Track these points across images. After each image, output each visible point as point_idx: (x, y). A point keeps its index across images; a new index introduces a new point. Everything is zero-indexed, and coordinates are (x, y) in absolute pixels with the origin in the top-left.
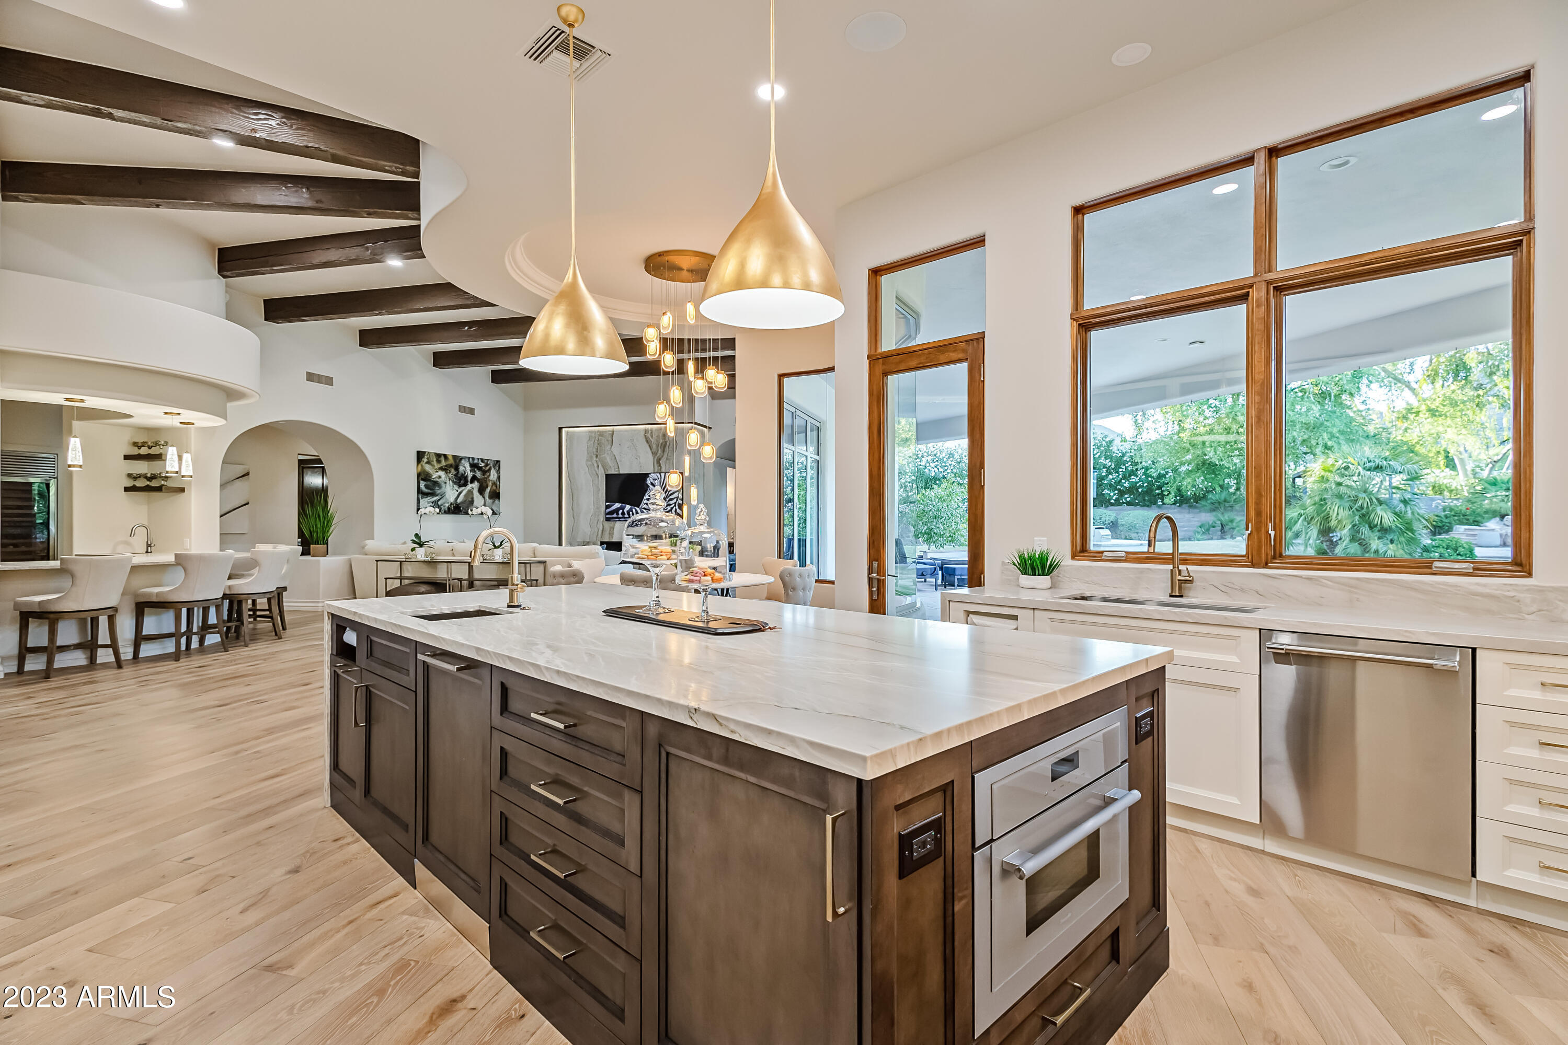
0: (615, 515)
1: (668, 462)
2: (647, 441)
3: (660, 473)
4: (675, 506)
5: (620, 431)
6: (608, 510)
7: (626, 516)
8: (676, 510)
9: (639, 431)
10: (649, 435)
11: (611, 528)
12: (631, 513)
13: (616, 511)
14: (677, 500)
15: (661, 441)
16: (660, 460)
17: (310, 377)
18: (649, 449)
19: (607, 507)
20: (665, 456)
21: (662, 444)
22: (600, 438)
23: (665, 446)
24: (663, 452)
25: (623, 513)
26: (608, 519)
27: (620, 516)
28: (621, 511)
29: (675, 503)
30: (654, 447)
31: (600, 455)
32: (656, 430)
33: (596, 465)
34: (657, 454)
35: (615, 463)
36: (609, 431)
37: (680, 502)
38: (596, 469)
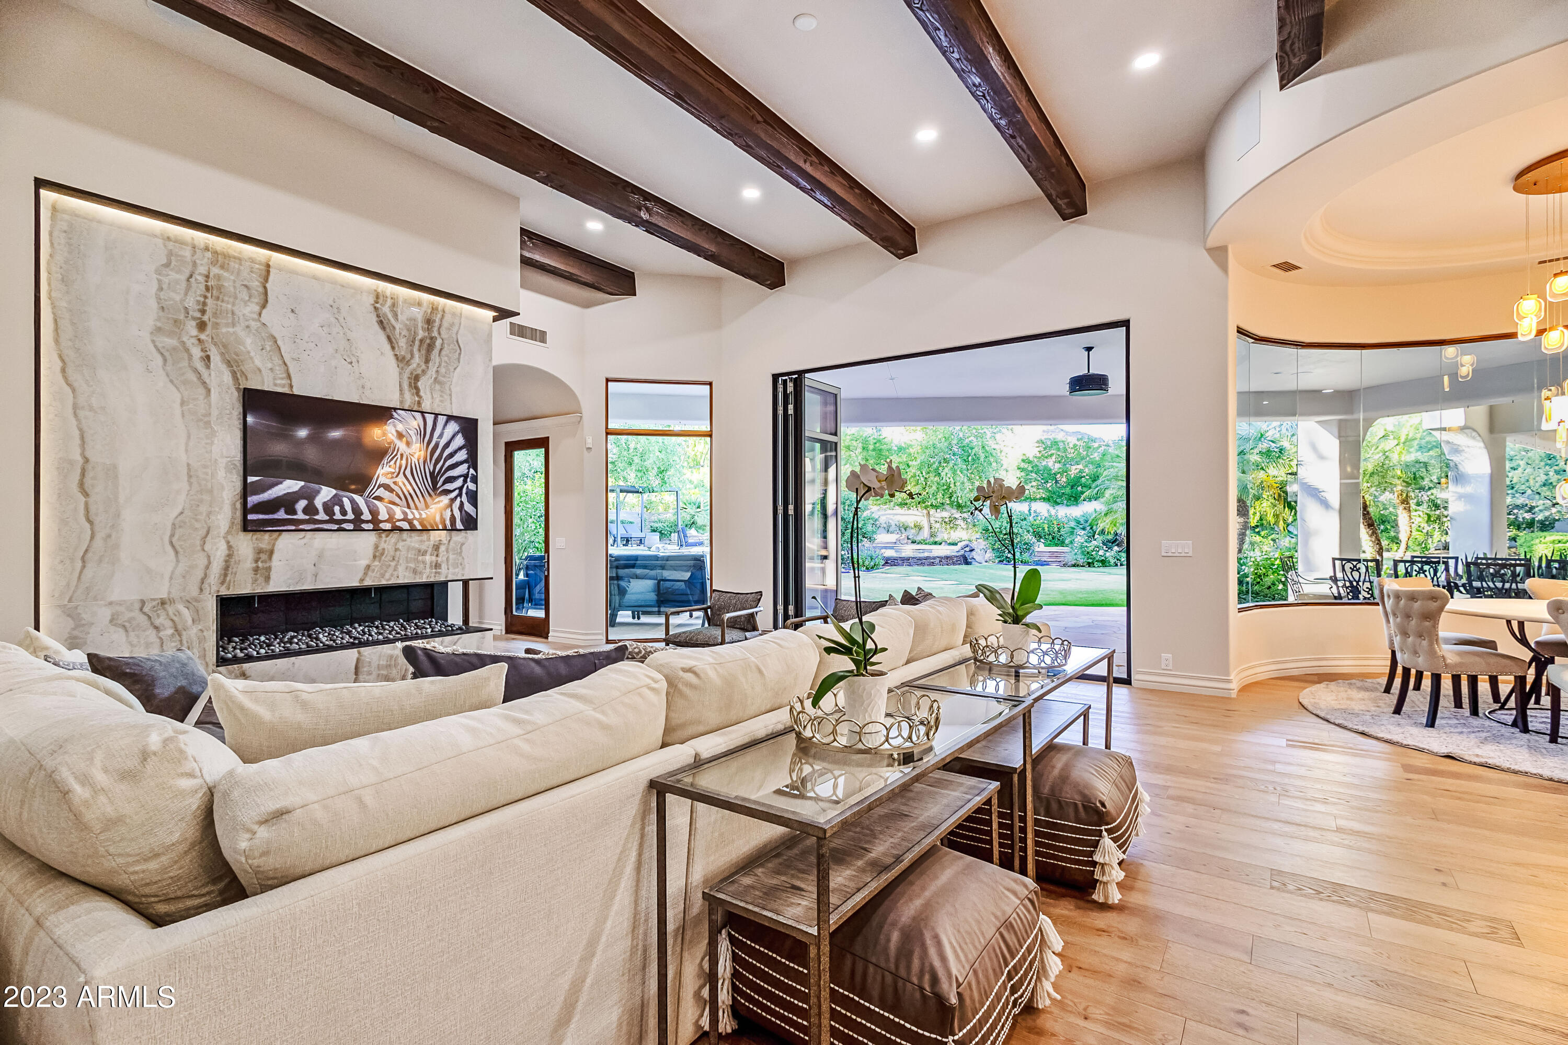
0: (281, 515)
1: (438, 387)
2: (381, 323)
3: (422, 413)
4: (460, 495)
5: (293, 272)
6: (253, 500)
7: (322, 516)
8: (462, 504)
9: (357, 290)
10: (386, 309)
11: (260, 551)
12: (337, 509)
13: (288, 502)
14: (465, 481)
15: (421, 334)
16: (417, 378)
18: (387, 347)
19: (247, 490)
20: (432, 372)
21: (421, 341)
22: (215, 270)
23: (430, 347)
24: (427, 361)
25: (310, 510)
26: (247, 526)
27: (300, 516)
28: (302, 504)
29: (461, 489)
30: (402, 343)
31: (216, 325)
32: (405, 301)
33: (197, 352)
34: (408, 363)
35: (277, 361)
36: (252, 261)
37: (472, 486)
38: (200, 366)
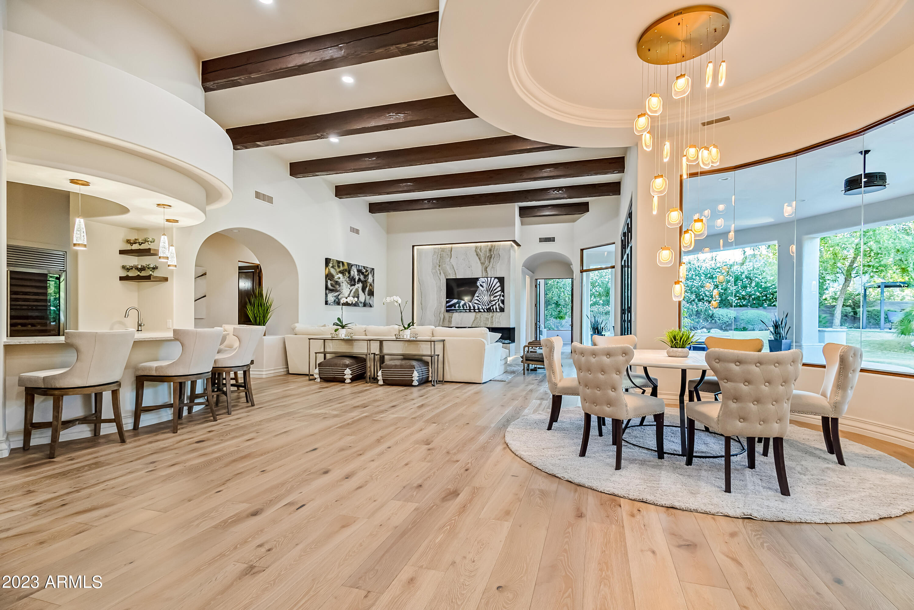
0: (453, 308)
1: (493, 269)
2: (477, 255)
3: (487, 278)
4: (498, 301)
5: (457, 248)
6: (448, 305)
7: (462, 308)
8: (499, 304)
9: (471, 247)
10: (478, 250)
11: (450, 317)
12: (465, 306)
13: (454, 305)
14: (500, 297)
15: (488, 255)
16: (487, 268)
17: (258, 195)
18: (478, 260)
19: (447, 302)
20: (491, 265)
21: (488, 257)
22: (442, 253)
23: (491, 258)
24: (490, 262)
25: (459, 307)
26: (447, 311)
27: (457, 308)
28: (457, 305)
29: (499, 299)
30: (483, 259)
31: (442, 265)
32: (484, 247)
33: (439, 272)
34: (484, 264)
35: (453, 271)
36: (449, 248)
37: (502, 298)
38: (439, 274)
